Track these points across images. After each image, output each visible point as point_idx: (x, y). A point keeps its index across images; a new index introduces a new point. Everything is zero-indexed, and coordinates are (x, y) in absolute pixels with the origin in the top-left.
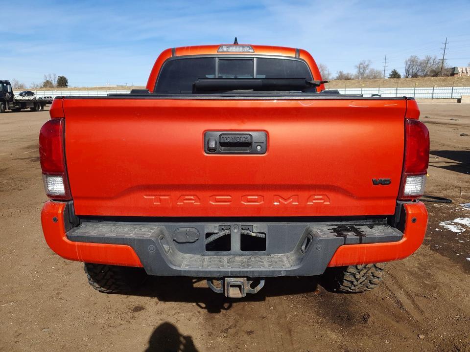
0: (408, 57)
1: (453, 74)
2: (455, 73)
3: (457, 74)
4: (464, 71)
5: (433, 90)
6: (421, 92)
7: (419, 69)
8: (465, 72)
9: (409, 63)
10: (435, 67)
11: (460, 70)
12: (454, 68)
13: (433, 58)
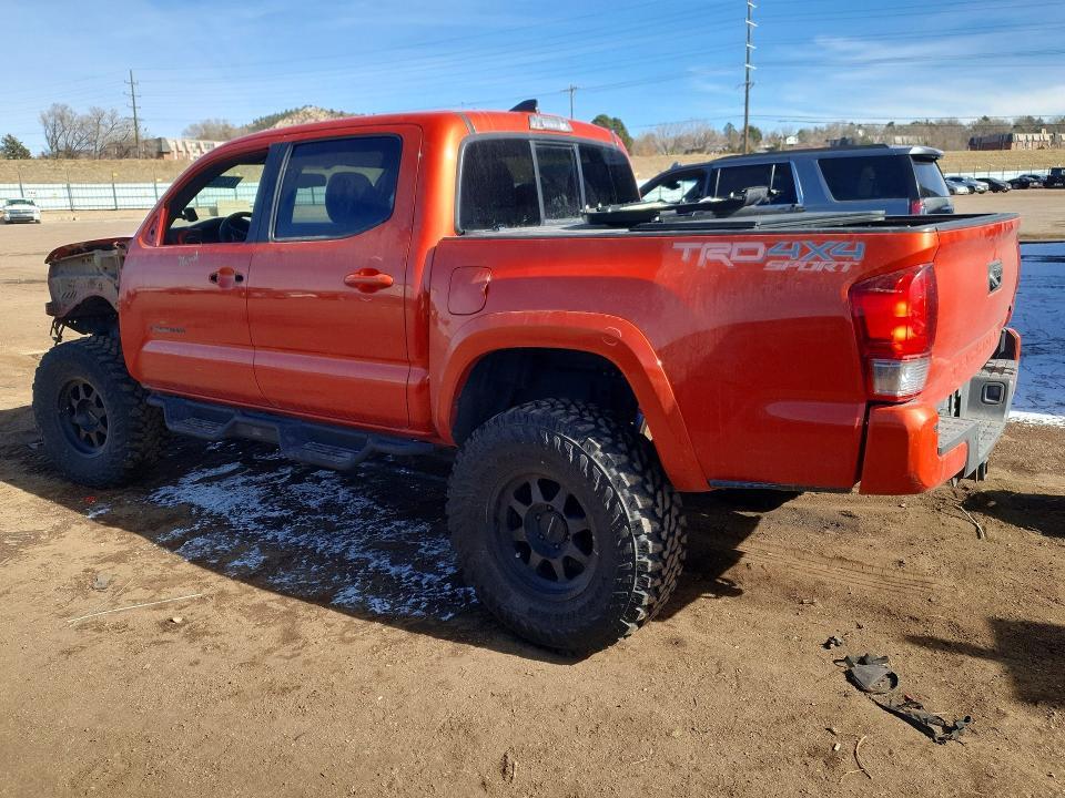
0: (47, 108)
1: (160, 154)
2: (164, 150)
3: (168, 153)
4: (181, 148)
5: (156, 188)
6: (130, 193)
7: (81, 139)
8: (184, 150)
9: (51, 121)
10: (118, 135)
11: (172, 145)
12: (160, 140)
13: (110, 114)
